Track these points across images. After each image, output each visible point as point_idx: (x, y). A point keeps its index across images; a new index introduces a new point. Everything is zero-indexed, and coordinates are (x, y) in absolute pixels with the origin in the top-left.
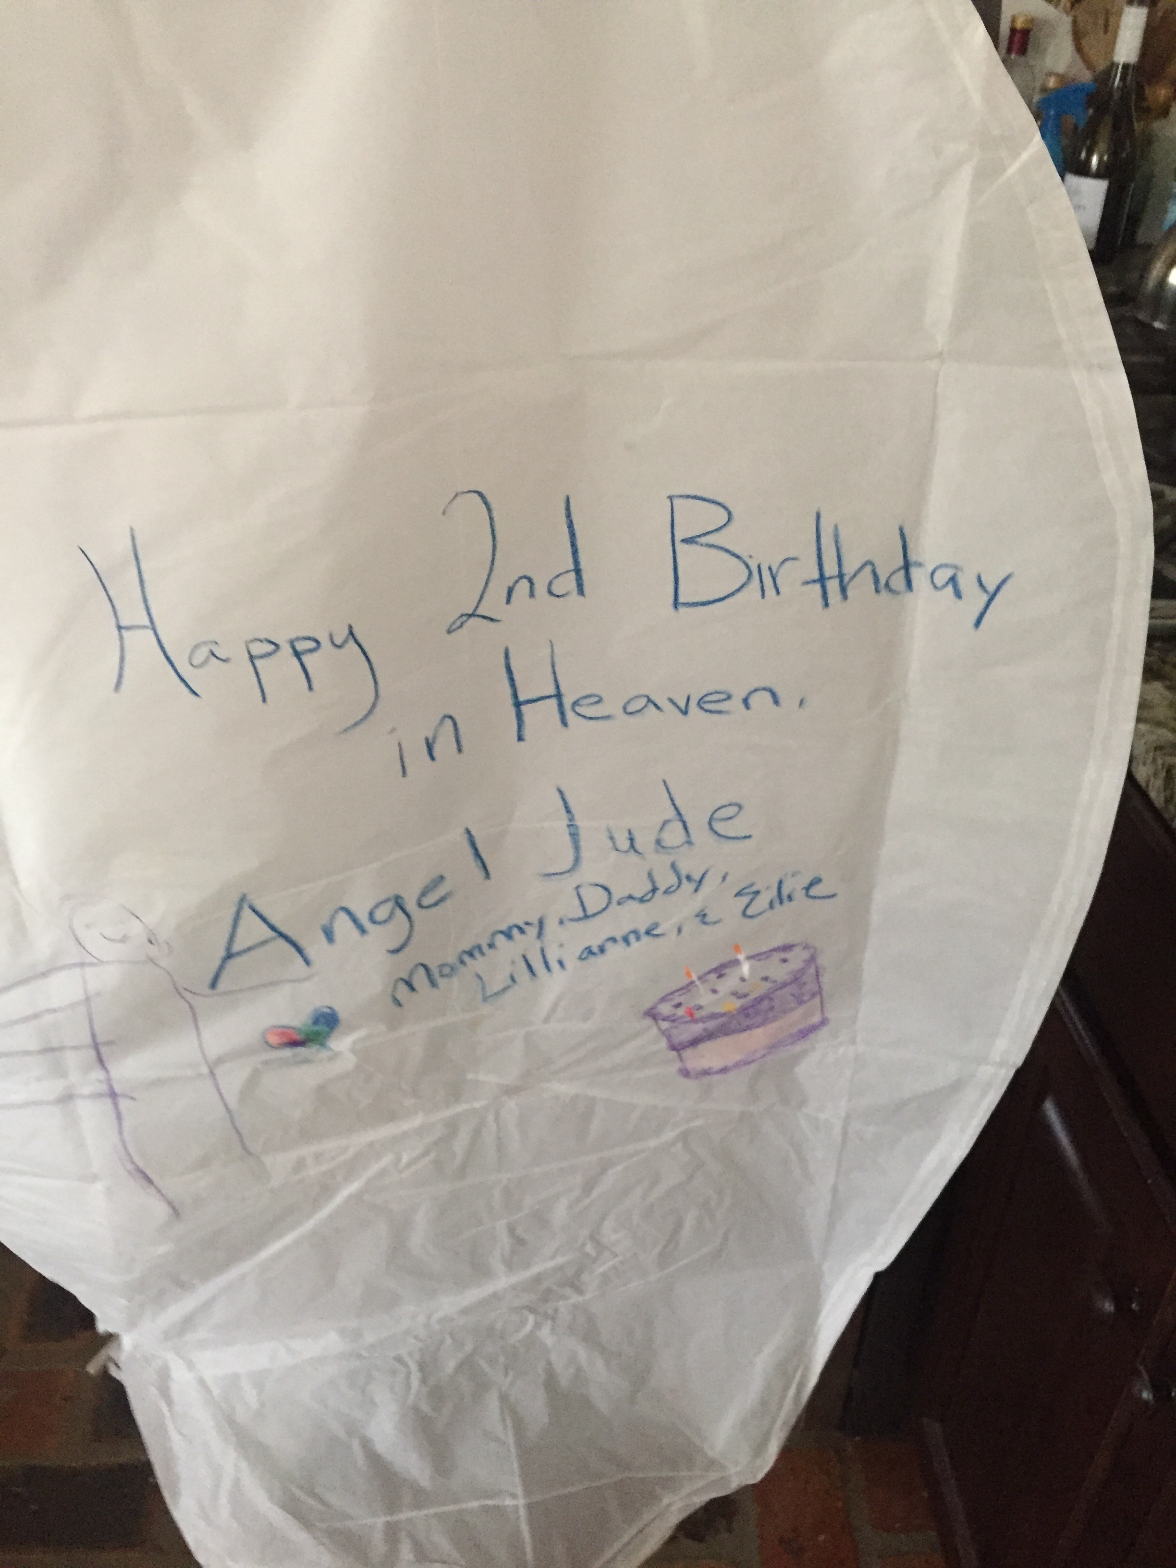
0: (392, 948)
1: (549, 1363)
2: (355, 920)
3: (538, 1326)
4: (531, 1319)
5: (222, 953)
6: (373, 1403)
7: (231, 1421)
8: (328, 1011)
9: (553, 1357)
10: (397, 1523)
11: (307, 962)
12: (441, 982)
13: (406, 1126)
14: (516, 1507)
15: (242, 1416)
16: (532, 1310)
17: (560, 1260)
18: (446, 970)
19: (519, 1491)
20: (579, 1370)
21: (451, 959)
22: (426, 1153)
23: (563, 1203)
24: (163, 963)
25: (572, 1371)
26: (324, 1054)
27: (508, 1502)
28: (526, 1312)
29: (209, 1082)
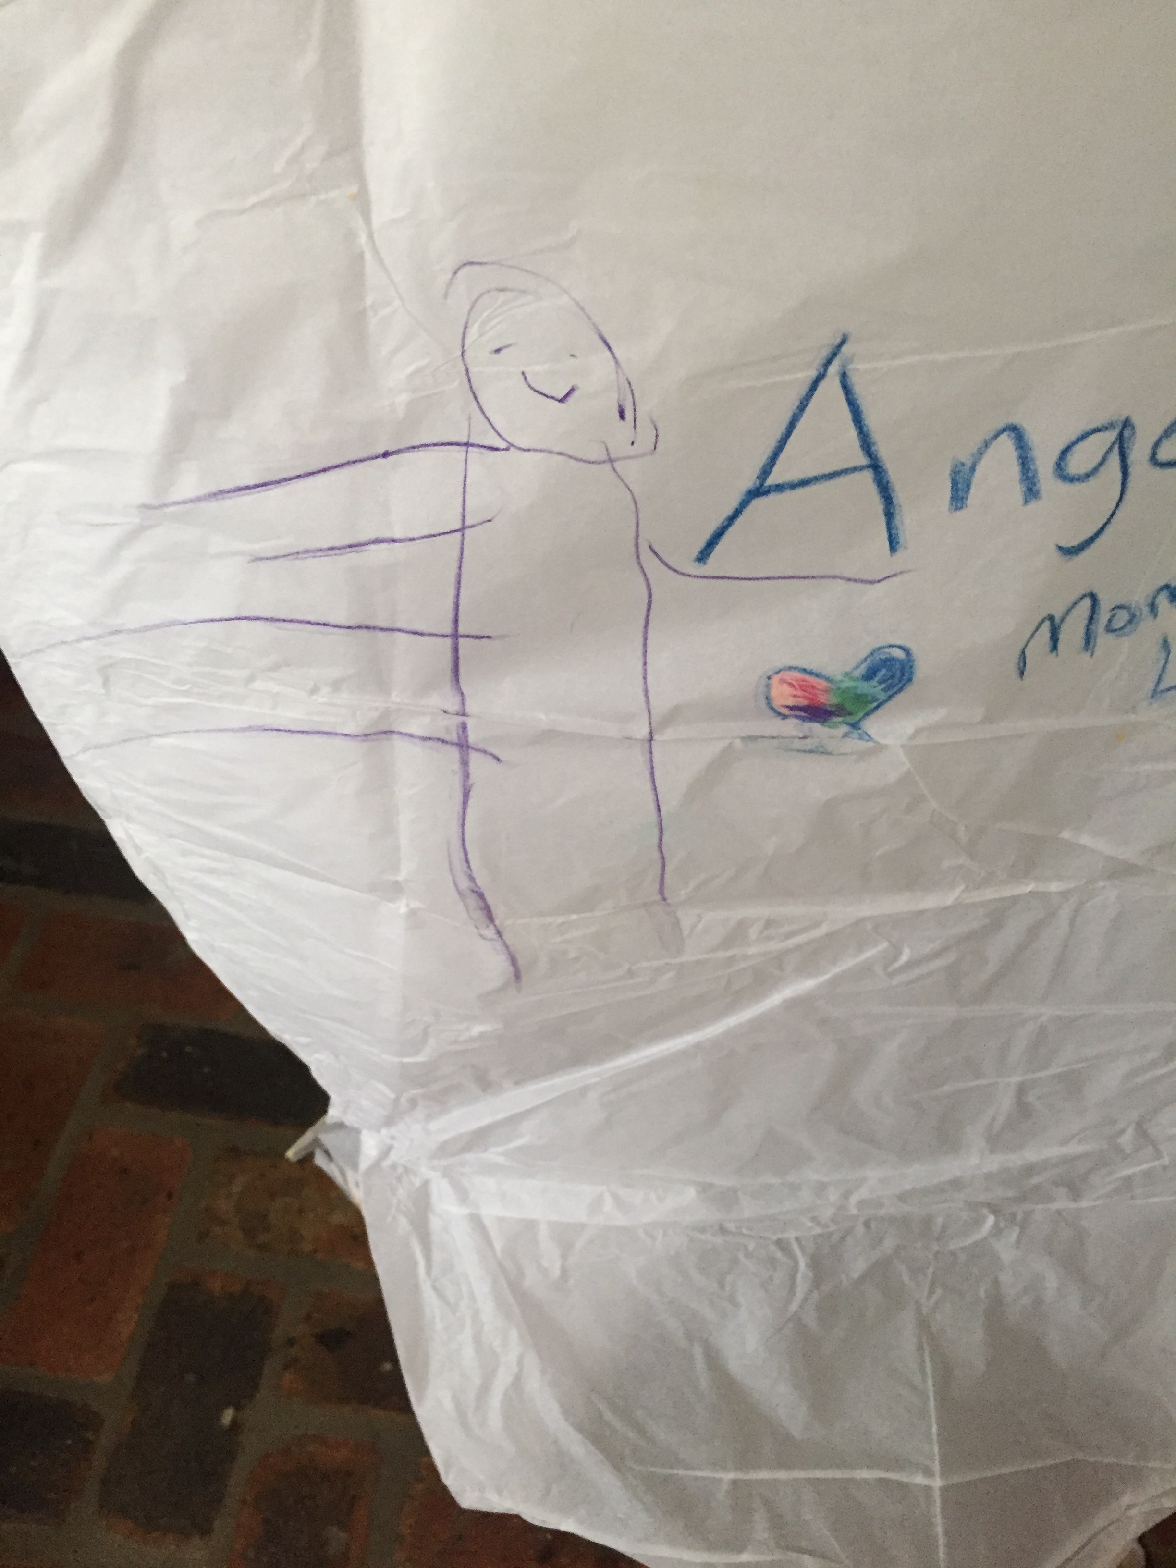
0: (1063, 544)
1: (996, 1282)
2: (1025, 462)
3: (997, 1231)
4: (991, 1220)
5: (748, 482)
6: (733, 1300)
7: (515, 1286)
8: (899, 654)
9: (1005, 1278)
10: (747, 1483)
11: (893, 544)
12: (1103, 640)
13: (930, 902)
14: (928, 1489)
15: (531, 1280)
16: (995, 1210)
17: (1074, 1149)
18: (1122, 617)
19: (936, 1467)
20: (1038, 1302)
21: (1139, 597)
22: (945, 949)
23: (1122, 1067)
24: (631, 470)
25: (1026, 1300)
26: (854, 744)
27: (919, 1479)
28: (985, 1211)
29: (638, 757)
